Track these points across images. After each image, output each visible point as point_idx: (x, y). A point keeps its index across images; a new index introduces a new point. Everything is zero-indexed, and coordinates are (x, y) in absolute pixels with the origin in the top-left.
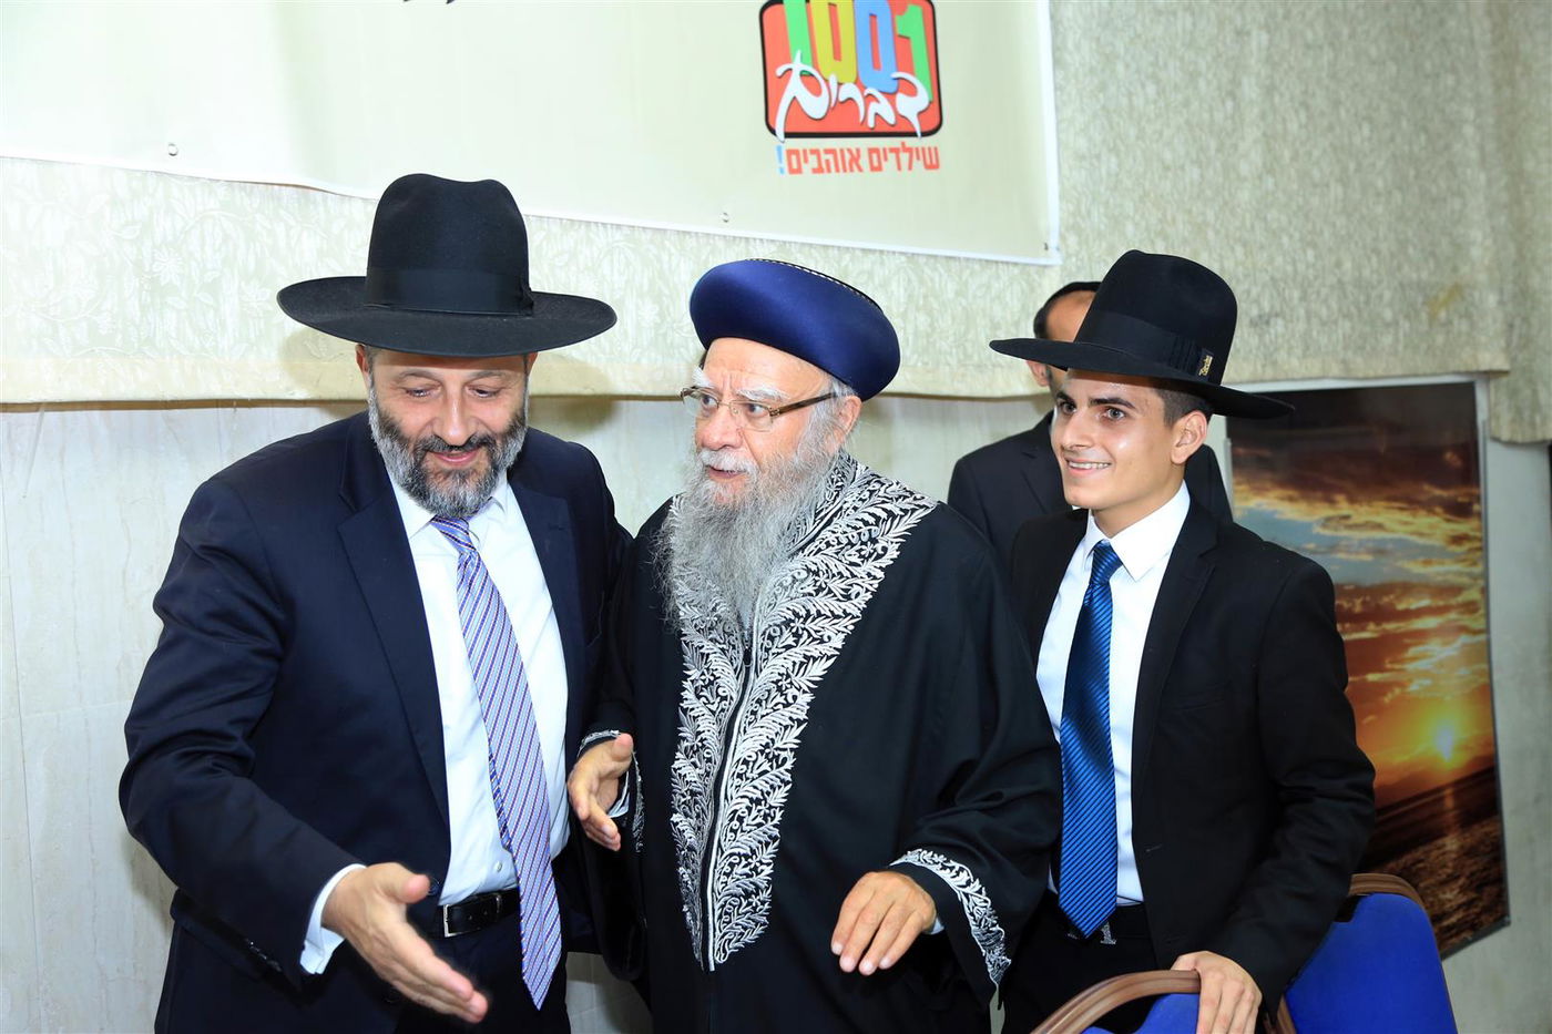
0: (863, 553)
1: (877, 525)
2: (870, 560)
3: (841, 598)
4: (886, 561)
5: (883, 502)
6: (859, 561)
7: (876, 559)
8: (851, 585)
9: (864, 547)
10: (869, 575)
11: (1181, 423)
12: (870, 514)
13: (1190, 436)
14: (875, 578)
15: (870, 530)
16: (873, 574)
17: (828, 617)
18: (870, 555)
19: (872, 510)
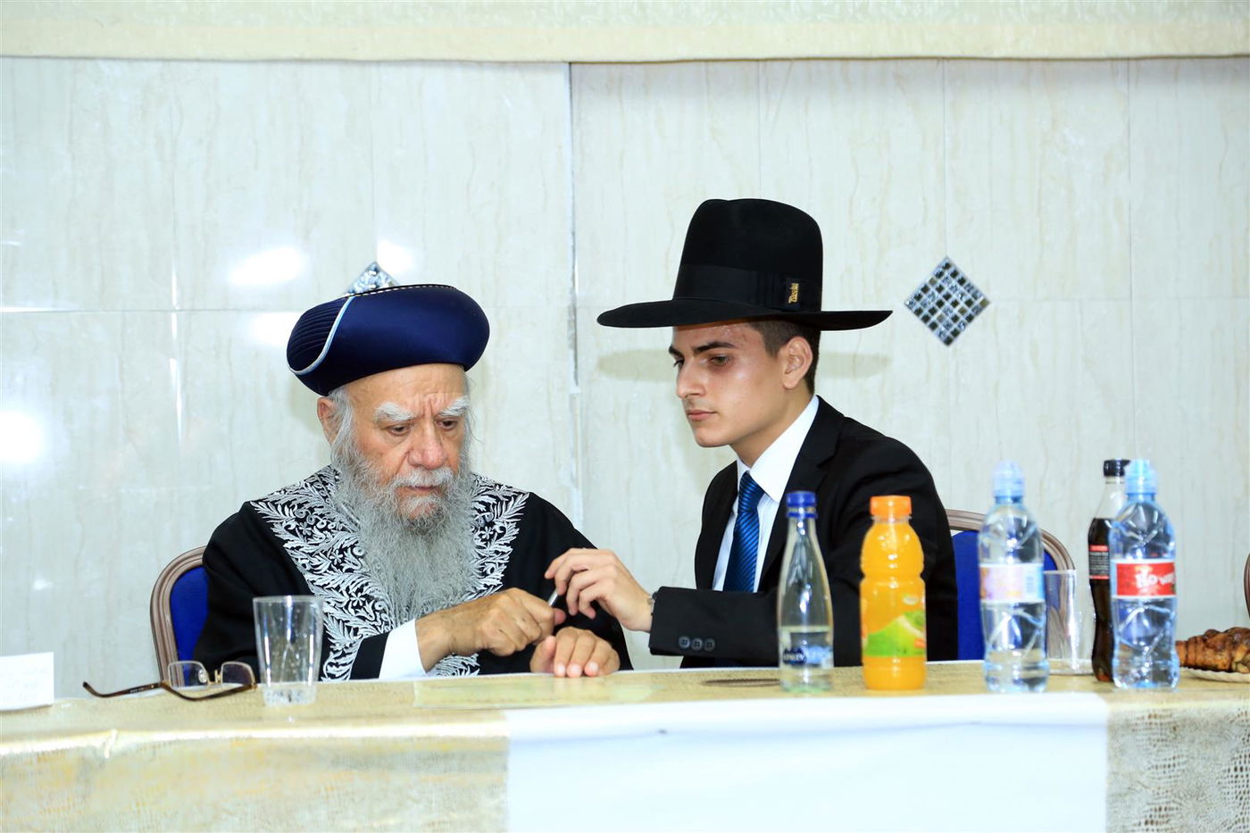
0: (484, 537)
1: (488, 510)
2: (493, 541)
3: (478, 576)
4: (508, 538)
5: (487, 490)
6: (482, 544)
7: (498, 538)
8: (483, 564)
9: (483, 532)
10: (497, 552)
11: (784, 352)
12: (480, 503)
13: (798, 360)
14: (503, 553)
15: (484, 517)
16: (500, 550)
17: (472, 593)
18: (492, 536)
19: (481, 498)
